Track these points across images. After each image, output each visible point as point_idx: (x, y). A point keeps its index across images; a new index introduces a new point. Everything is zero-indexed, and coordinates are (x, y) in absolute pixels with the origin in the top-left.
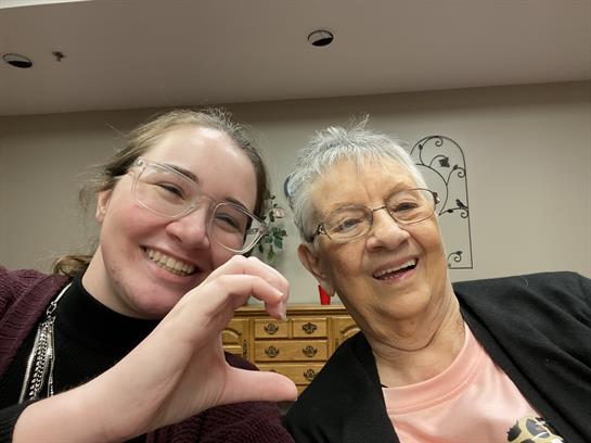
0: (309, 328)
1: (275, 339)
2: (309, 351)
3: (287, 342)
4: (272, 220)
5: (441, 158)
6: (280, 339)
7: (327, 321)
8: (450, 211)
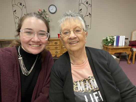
0: (56, 43)
1: (49, 46)
2: (56, 48)
3: (51, 46)
4: (46, 18)
5: (87, 2)
6: (50, 46)
7: (60, 42)
8: (87, 16)
